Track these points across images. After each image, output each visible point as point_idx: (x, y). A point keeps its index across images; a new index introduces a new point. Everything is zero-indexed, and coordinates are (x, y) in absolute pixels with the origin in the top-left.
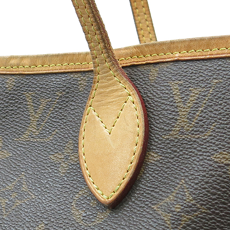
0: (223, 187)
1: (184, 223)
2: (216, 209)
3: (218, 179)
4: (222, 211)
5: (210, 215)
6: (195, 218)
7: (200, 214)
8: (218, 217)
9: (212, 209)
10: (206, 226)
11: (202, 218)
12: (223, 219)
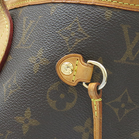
0: (30, 76)
1: (10, 95)
2: (25, 88)
3: (28, 71)
4: (27, 89)
5: (22, 91)
6: (15, 92)
7: (18, 90)
8: (25, 93)
9: (23, 88)
10: (19, 97)
11: (18, 92)
12: (28, 94)
